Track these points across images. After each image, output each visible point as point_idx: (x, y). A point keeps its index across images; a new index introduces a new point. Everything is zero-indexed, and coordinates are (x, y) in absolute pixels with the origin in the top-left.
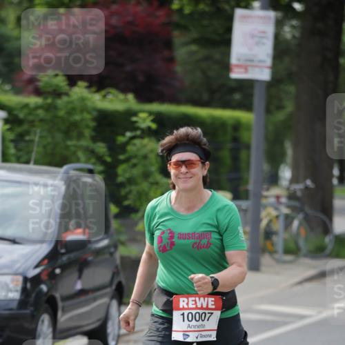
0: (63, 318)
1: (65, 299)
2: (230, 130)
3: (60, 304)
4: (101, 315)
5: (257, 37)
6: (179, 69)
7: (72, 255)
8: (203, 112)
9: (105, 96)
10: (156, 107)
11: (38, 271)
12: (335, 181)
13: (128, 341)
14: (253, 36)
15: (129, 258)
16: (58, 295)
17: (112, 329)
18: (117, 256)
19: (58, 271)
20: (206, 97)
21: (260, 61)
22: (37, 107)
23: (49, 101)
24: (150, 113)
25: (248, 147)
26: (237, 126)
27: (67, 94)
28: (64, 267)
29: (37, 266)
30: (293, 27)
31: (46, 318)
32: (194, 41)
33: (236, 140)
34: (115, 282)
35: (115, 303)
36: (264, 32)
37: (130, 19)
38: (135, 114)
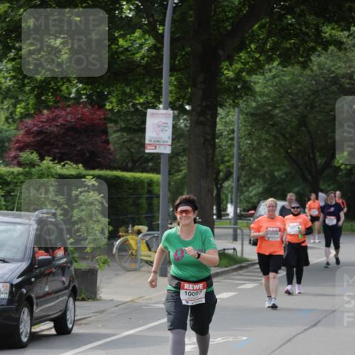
0: (37, 311)
1: (38, 298)
2: (146, 185)
3: (35, 301)
4: (63, 307)
5: (161, 127)
6: (111, 147)
7: (42, 269)
8: (128, 175)
9: (64, 165)
10: (97, 172)
11: (20, 279)
12: (215, 217)
13: (81, 324)
14: (159, 126)
15: (80, 269)
16: (33, 295)
17: (70, 316)
18: (72, 268)
19: (33, 280)
20: (130, 165)
21: (164, 142)
22: (19, 174)
23: (27, 170)
24: (94, 176)
25: (158, 197)
26: (151, 183)
27: (39, 165)
28: (37, 277)
29: (19, 277)
30: (185, 119)
31: (26, 310)
32: (122, 130)
33: (150, 192)
34: (71, 286)
35: (71, 299)
36: (166, 123)
37: (80, 116)
38: (84, 177)
